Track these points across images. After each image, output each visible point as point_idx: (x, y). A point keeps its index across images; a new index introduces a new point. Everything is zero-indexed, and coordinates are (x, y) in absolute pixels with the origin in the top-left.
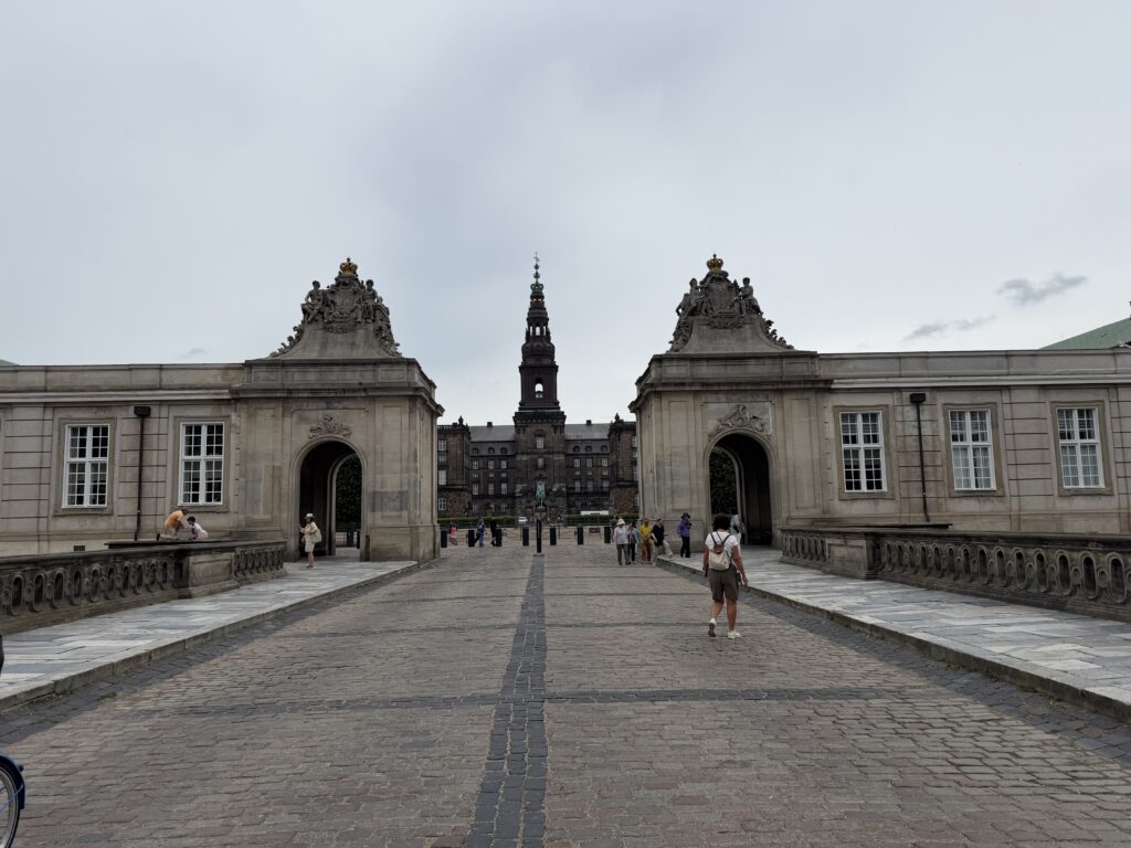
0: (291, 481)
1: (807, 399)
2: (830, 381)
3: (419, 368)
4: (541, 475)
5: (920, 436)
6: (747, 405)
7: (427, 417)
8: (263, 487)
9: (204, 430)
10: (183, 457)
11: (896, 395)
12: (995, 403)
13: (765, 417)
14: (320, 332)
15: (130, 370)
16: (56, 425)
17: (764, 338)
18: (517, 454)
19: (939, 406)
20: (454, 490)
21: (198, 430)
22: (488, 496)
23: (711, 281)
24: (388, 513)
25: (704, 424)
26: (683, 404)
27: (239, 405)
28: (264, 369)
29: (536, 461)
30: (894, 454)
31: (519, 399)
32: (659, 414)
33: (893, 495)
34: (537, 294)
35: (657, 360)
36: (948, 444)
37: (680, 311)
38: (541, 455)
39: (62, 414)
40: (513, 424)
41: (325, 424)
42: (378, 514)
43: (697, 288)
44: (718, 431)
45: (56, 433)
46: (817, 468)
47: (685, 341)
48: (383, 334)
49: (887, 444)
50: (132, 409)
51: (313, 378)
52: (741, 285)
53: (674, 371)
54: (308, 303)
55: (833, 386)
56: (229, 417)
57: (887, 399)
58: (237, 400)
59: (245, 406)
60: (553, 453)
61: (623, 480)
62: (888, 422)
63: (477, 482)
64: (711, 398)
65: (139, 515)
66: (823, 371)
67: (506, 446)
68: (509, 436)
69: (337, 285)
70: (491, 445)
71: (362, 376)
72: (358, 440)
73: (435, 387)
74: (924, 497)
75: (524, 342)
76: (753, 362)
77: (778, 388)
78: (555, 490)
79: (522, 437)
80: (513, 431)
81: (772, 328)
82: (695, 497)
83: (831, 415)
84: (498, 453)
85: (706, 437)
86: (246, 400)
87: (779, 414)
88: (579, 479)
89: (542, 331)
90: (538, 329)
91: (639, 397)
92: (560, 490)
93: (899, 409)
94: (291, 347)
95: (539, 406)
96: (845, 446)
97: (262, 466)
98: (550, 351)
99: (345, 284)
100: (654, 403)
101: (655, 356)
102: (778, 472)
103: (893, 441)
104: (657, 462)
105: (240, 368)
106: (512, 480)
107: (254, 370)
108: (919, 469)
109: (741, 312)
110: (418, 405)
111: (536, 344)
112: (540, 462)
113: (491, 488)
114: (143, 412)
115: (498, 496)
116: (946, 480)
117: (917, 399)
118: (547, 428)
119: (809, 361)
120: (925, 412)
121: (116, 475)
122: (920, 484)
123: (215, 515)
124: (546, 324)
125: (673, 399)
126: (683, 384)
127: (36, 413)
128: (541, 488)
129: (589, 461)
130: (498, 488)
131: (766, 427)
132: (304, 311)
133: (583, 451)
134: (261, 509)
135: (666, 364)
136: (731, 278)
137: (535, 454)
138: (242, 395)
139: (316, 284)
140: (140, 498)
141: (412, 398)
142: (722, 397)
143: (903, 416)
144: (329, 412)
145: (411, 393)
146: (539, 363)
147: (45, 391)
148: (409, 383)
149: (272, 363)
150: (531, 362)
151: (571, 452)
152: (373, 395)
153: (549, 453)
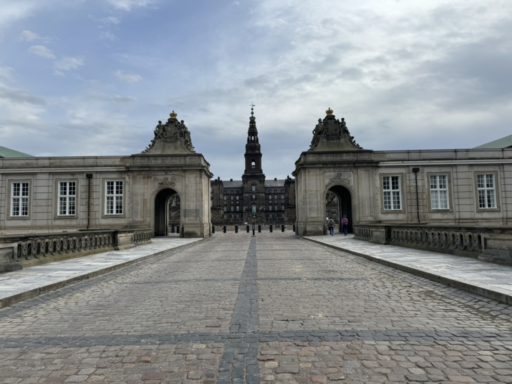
0: (151, 205)
1: (369, 170)
2: (378, 162)
3: (203, 158)
4: (254, 203)
5: (417, 186)
6: (342, 173)
7: (206, 178)
8: (140, 208)
9: (115, 184)
10: (106, 194)
11: (407, 169)
12: (450, 172)
13: (350, 178)
14: (162, 143)
15: (84, 158)
16: (54, 182)
17: (350, 144)
18: (243, 193)
19: (425, 173)
20: (217, 209)
21: (112, 183)
22: (231, 212)
23: (328, 120)
24: (191, 218)
25: (324, 181)
26: (315, 173)
27: (129, 174)
28: (139, 158)
29: (252, 196)
30: (405, 194)
31: (244, 169)
32: (304, 177)
33: (405, 211)
34: (252, 121)
35: (304, 154)
36: (429, 190)
37: (314, 132)
38: (254, 193)
39: (56, 177)
40: (241, 180)
41: (165, 181)
42: (187, 219)
43: (322, 123)
44: (329, 184)
45: (54, 185)
46: (372, 200)
47: (316, 146)
48: (188, 143)
49: (402, 190)
50: (85, 175)
51: (160, 162)
52: (340, 121)
53: (311, 158)
54: (157, 130)
55: (379, 165)
56: (125, 178)
57: (403, 170)
58: (128, 171)
59: (132, 174)
60: (260, 193)
61: (291, 205)
62: (403, 180)
63: (226, 205)
64: (327, 170)
65: (89, 219)
66: (375, 158)
67: (239, 190)
68: (240, 185)
69: (169, 122)
70: (232, 189)
71: (180, 161)
72: (178, 187)
73: (210, 165)
74: (418, 212)
75: (246, 143)
76: (345, 155)
77: (355, 165)
78: (260, 209)
79: (246, 186)
80: (242, 183)
81: (354, 140)
82: (319, 212)
83: (378, 177)
84: (235, 193)
85: (325, 187)
86: (132, 171)
87: (356, 177)
88: (271, 204)
89: (255, 138)
90: (253, 137)
91: (296, 169)
92: (262, 209)
93: (408, 175)
94: (150, 149)
95: (253, 172)
96: (384, 190)
97: (139, 198)
98: (259, 148)
99: (172, 122)
100: (302, 171)
101: (303, 152)
102: (355, 202)
103: (405, 188)
104: (304, 197)
105: (129, 158)
106: (241, 205)
107: (135, 159)
108: (416, 201)
109: (340, 133)
110: (203, 173)
111: (252, 144)
112: (254, 197)
113: (232, 208)
114: (89, 176)
115: (235, 212)
116: (428, 205)
117: (416, 170)
118: (257, 182)
119: (369, 154)
120: (419, 176)
121: (79, 202)
122: (416, 207)
123: (120, 219)
124: (256, 135)
125: (311, 170)
126: (315, 164)
127: (46, 177)
128: (254, 208)
129: (276, 196)
130: (235, 208)
131: (350, 182)
132: (155, 134)
133: (273, 192)
134: (139, 216)
135: (307, 155)
136: (336, 118)
137: (252, 193)
138: (130, 169)
139: (160, 122)
140: (89, 211)
141: (201, 171)
142: (332, 170)
143: (409, 178)
144: (166, 176)
145: (200, 168)
146: (253, 152)
147: (50, 167)
148: (199, 164)
149: (142, 156)
150: (250, 152)
151: (267, 192)
152: (184, 169)
153: (258, 193)
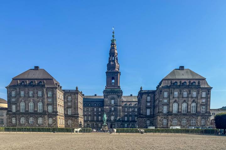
18: (104, 106)
20: (74, 117)
22: (94, 121)
29: (111, 108)
67: (101, 103)
79: (106, 99)
80: (103, 98)
84: (98, 105)
95: (113, 88)
106: (102, 115)
111: (112, 63)
118: (115, 96)
128: (104, 116)
129: (131, 109)
130: (98, 118)
133: (128, 106)
137: (111, 106)
146: (113, 71)
150: (110, 70)
151: (124, 105)
153: (116, 106)
